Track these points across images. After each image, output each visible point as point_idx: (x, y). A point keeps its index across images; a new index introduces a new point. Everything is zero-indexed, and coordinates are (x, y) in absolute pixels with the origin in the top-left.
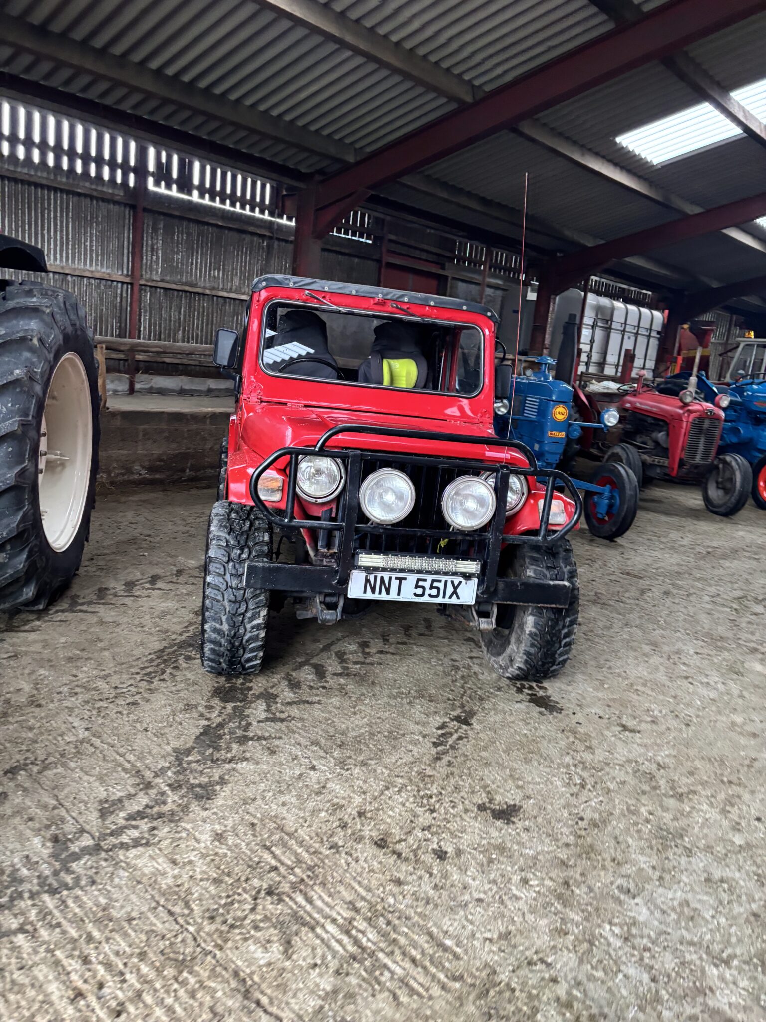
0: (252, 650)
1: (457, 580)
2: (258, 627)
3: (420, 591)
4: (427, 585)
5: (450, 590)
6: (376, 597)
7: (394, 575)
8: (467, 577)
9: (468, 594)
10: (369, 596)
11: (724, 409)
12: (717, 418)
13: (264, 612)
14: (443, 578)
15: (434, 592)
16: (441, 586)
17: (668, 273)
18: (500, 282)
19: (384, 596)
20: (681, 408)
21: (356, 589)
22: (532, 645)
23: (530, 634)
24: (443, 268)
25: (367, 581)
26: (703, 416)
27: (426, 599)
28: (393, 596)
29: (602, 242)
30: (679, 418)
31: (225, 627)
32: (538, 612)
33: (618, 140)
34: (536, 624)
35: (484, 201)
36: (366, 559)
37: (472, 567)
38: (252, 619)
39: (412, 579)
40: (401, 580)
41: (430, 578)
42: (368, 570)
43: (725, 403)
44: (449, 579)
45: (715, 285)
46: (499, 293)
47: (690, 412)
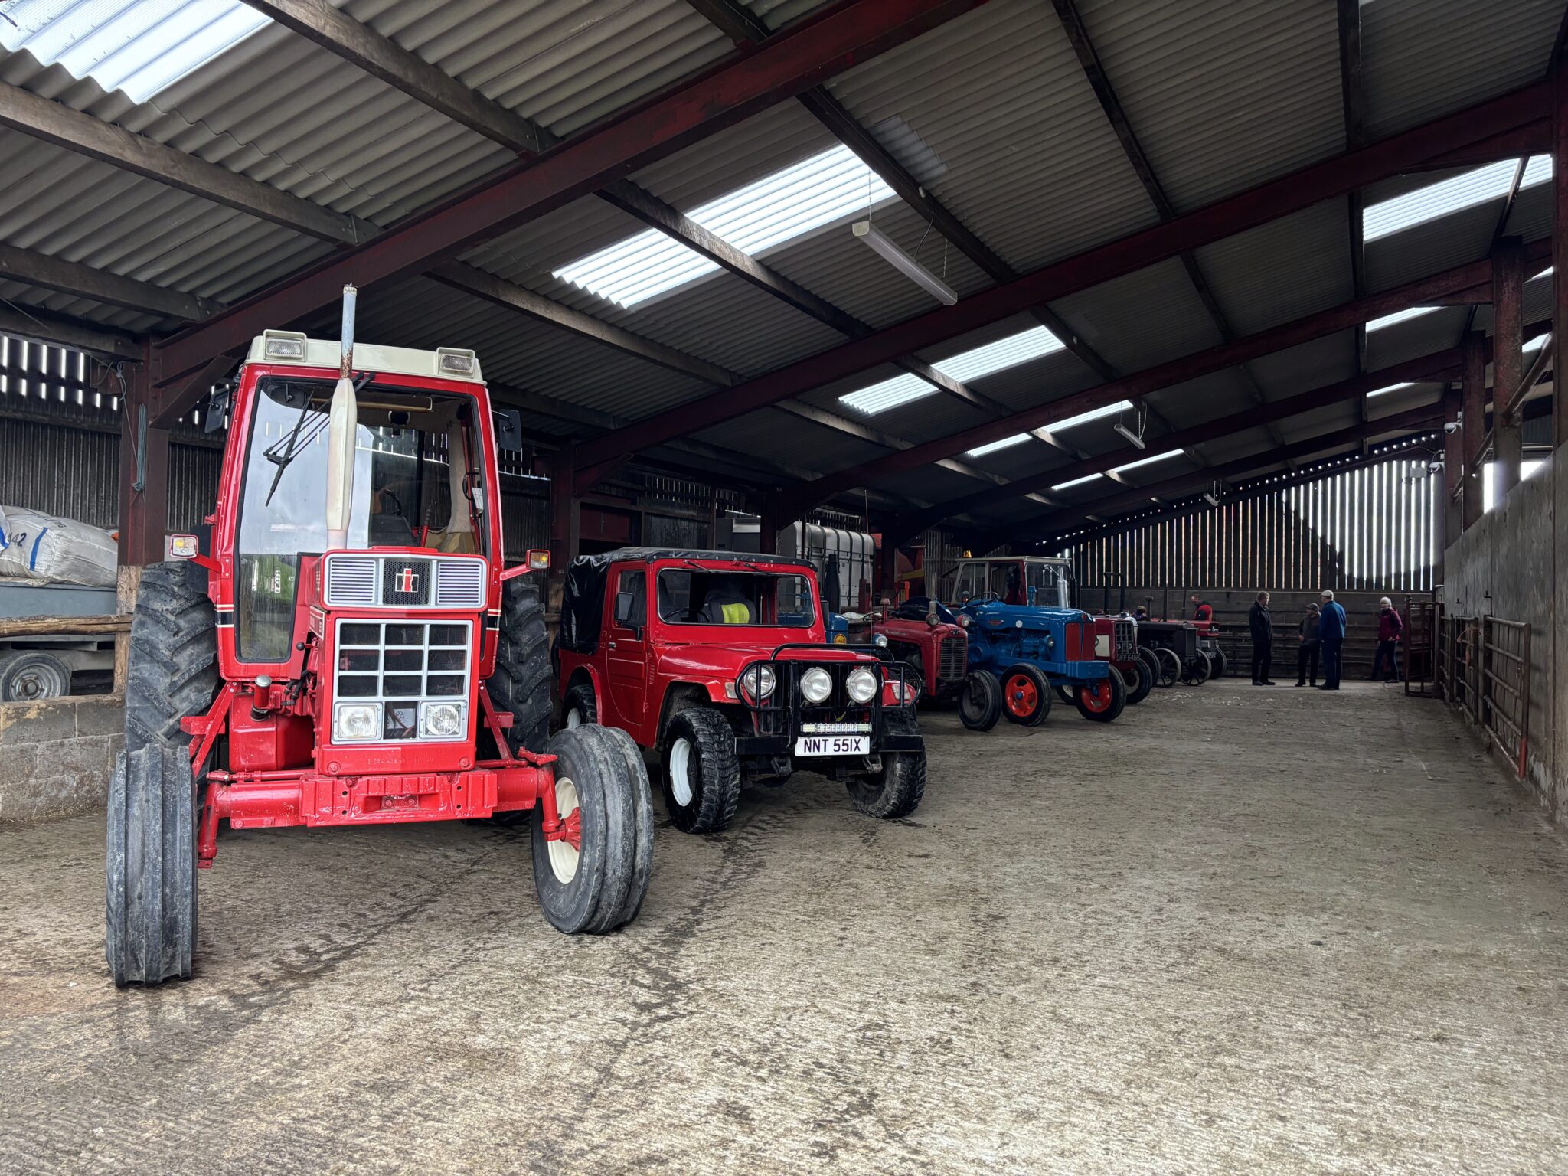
0: (733, 804)
1: (858, 738)
2: (736, 785)
3: (837, 748)
4: (841, 743)
5: (854, 745)
6: (812, 754)
7: (821, 738)
8: (864, 734)
9: (864, 747)
10: (808, 754)
11: (966, 628)
12: (963, 637)
13: (739, 776)
14: (849, 738)
15: (845, 748)
16: (848, 742)
17: (881, 499)
18: (694, 514)
19: (816, 753)
20: (929, 630)
21: (800, 750)
22: (902, 783)
23: (901, 776)
24: (634, 503)
25: (806, 743)
26: (951, 636)
27: (841, 753)
28: (822, 753)
29: (820, 476)
30: (929, 640)
31: (717, 787)
32: (903, 762)
33: (841, 399)
34: (902, 769)
35: (718, 450)
36: (808, 728)
37: (866, 727)
38: (734, 780)
39: (831, 739)
40: (825, 741)
41: (842, 738)
42: (808, 735)
43: (966, 623)
44: (853, 738)
45: (925, 506)
46: (694, 525)
47: (938, 633)
